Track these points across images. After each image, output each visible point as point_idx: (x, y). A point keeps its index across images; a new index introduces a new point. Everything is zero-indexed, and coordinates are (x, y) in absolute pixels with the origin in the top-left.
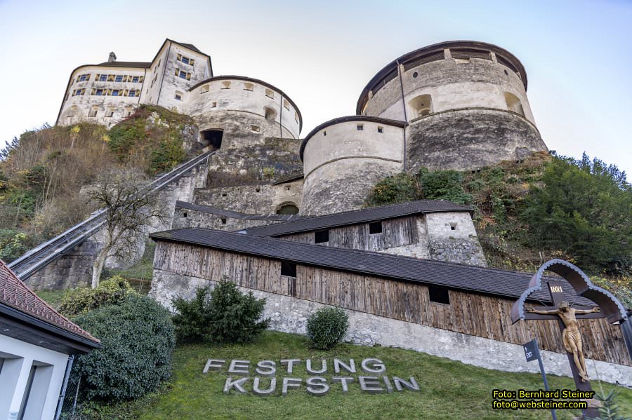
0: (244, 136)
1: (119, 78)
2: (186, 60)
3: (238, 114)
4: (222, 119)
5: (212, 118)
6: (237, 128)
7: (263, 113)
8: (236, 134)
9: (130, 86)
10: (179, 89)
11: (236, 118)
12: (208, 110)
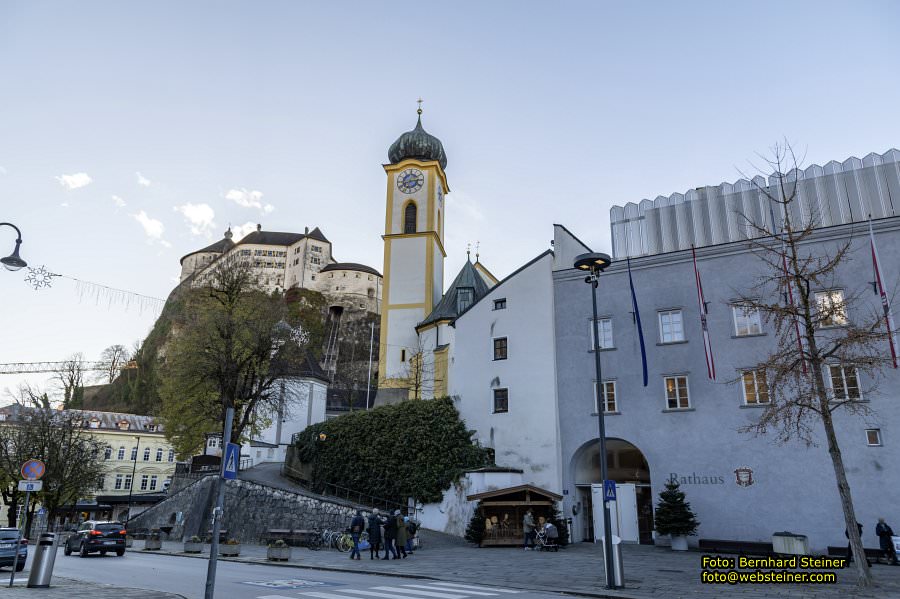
0: (355, 312)
1: (270, 253)
2: (316, 249)
3: (352, 296)
4: (343, 300)
5: (336, 298)
6: (351, 307)
7: (366, 293)
8: (352, 311)
9: (278, 259)
10: (314, 272)
11: (350, 299)
12: (334, 292)
